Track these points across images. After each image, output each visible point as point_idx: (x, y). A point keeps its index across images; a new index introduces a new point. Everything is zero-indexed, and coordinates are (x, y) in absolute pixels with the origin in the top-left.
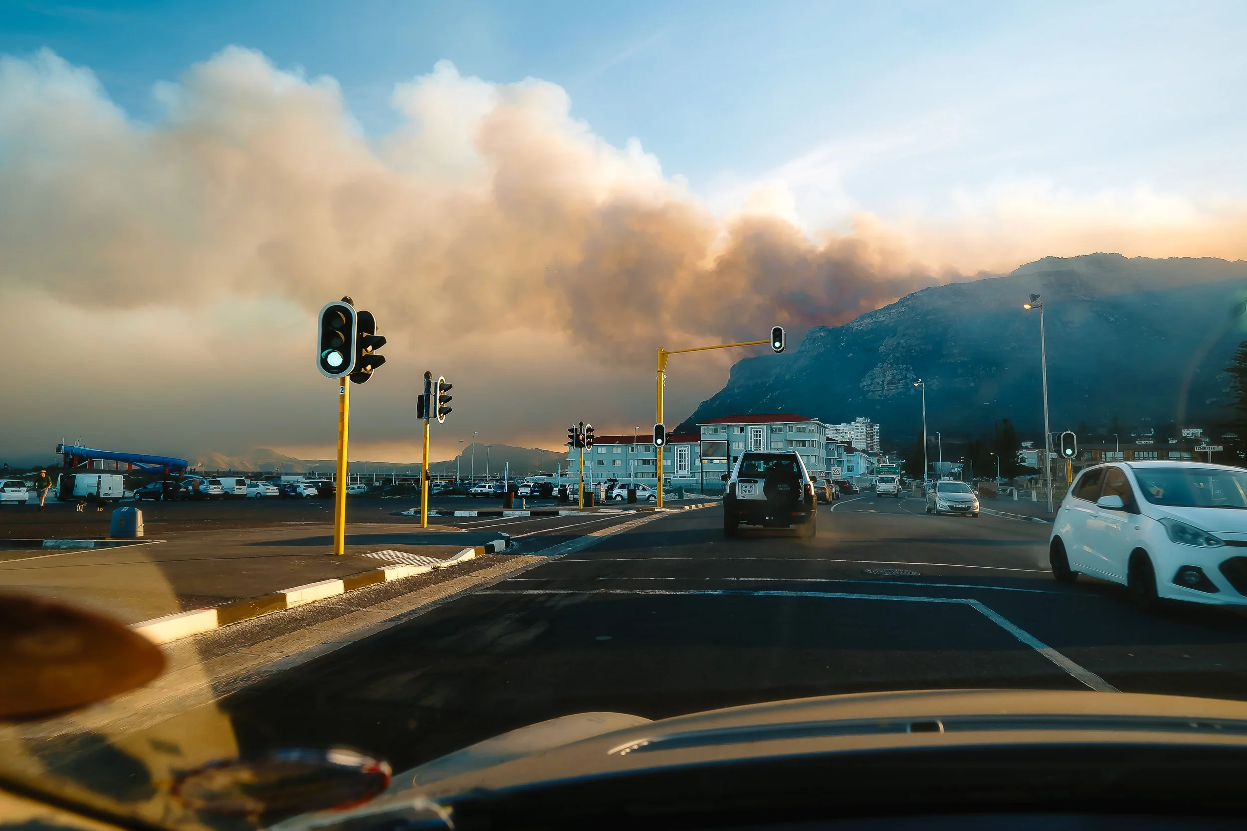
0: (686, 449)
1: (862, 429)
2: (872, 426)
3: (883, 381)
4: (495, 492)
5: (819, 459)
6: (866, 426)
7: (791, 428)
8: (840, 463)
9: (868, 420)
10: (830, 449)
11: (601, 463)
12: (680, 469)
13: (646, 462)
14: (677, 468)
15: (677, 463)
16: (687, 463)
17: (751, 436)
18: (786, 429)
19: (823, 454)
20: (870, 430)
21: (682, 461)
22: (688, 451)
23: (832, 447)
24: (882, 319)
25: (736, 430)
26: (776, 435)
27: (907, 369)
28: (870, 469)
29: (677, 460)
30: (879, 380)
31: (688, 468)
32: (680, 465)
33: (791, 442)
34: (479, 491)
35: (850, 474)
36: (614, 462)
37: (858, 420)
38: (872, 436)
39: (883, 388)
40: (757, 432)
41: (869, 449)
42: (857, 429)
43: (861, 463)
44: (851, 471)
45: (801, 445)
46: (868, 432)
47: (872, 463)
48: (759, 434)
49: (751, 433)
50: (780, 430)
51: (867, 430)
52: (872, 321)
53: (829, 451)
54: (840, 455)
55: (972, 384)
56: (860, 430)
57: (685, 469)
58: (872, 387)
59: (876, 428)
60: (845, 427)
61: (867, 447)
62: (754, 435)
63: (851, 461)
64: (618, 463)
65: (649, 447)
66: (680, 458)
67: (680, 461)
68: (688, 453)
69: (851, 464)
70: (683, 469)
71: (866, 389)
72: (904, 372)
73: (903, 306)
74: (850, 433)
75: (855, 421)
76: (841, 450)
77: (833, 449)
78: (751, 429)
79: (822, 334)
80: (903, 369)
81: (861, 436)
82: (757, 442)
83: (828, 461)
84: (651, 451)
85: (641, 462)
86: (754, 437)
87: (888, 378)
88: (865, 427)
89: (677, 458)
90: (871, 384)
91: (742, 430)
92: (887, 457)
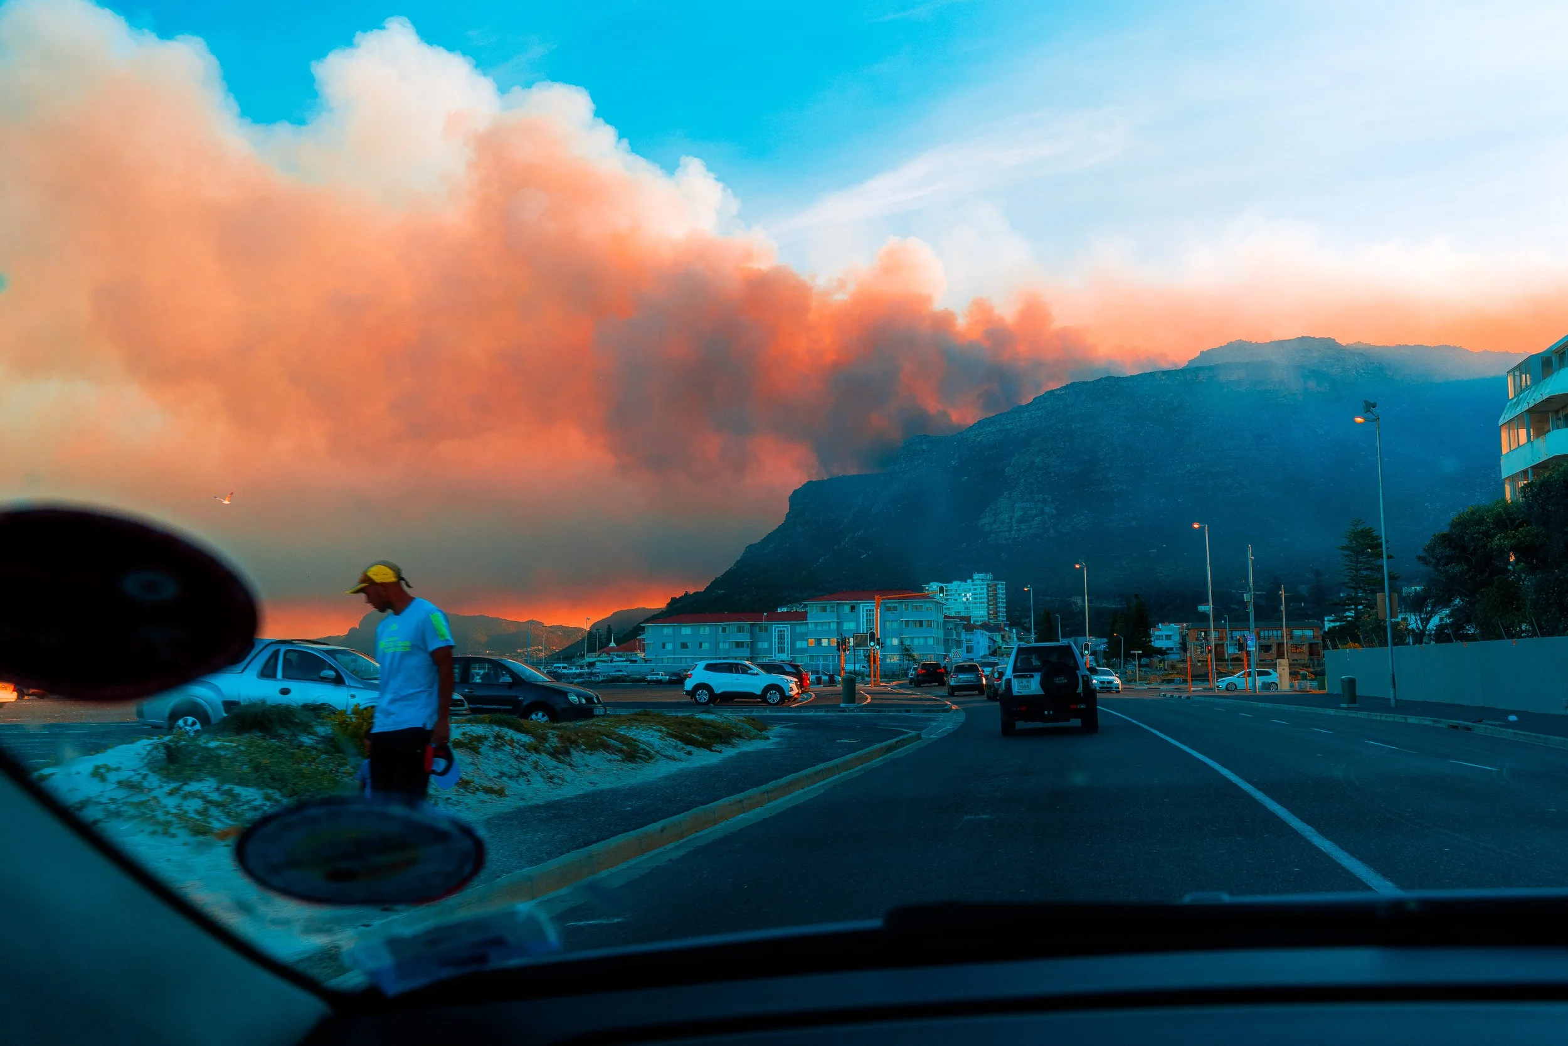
0: (786, 629)
1: (982, 589)
2: (996, 585)
3: (1011, 519)
4: (669, 679)
5: (937, 640)
6: (988, 585)
7: (907, 606)
8: (959, 643)
9: (990, 576)
10: (948, 629)
11: (684, 646)
12: (779, 652)
13: (739, 645)
14: (775, 651)
15: (775, 645)
16: (787, 645)
17: (863, 615)
18: (901, 607)
19: (941, 635)
20: (992, 590)
21: (781, 642)
22: (787, 632)
23: (951, 626)
24: (1009, 427)
25: (847, 608)
26: (890, 615)
27: (1044, 501)
28: (992, 649)
29: (775, 642)
30: (1005, 516)
31: (788, 651)
32: (778, 647)
33: (907, 622)
34: (655, 679)
35: (970, 656)
36: (701, 644)
37: (976, 576)
38: (996, 599)
39: (1011, 527)
40: (870, 610)
41: (991, 621)
42: (975, 589)
43: (981, 641)
44: (970, 652)
45: (918, 625)
46: (991, 593)
47: (995, 641)
48: (872, 613)
49: (863, 611)
50: (895, 609)
51: (988, 591)
52: (995, 430)
53: (947, 631)
54: (958, 634)
55: (1134, 523)
56: (979, 591)
57: (784, 652)
58: (995, 527)
59: (1001, 587)
60: (959, 586)
61: (989, 619)
62: (867, 614)
63: (970, 640)
64: (706, 646)
65: (744, 627)
66: (778, 639)
67: (779, 643)
68: (787, 634)
69: (970, 644)
70: (782, 652)
71: (987, 529)
72: (1040, 505)
73: (1039, 409)
74: (965, 595)
75: (971, 577)
76: (960, 629)
77: (951, 629)
78: (863, 607)
79: (924, 447)
80: (1039, 501)
81: (981, 598)
82: (870, 621)
83: (946, 642)
84: (745, 632)
85: (734, 645)
86: (867, 617)
87: (1018, 513)
88: (986, 586)
89: (775, 640)
90: (995, 522)
91: (853, 608)
92: (1014, 631)
